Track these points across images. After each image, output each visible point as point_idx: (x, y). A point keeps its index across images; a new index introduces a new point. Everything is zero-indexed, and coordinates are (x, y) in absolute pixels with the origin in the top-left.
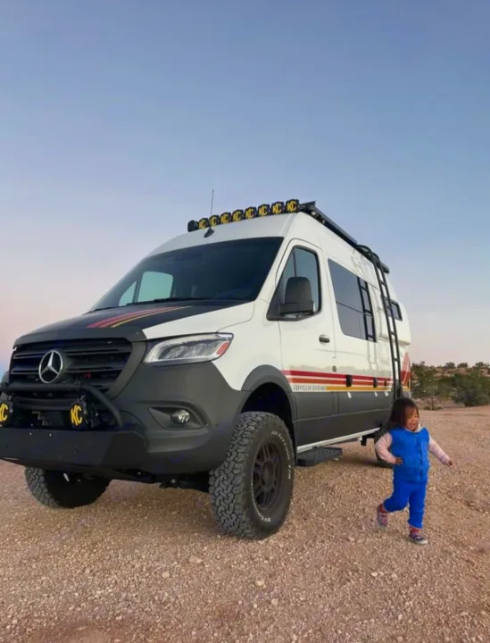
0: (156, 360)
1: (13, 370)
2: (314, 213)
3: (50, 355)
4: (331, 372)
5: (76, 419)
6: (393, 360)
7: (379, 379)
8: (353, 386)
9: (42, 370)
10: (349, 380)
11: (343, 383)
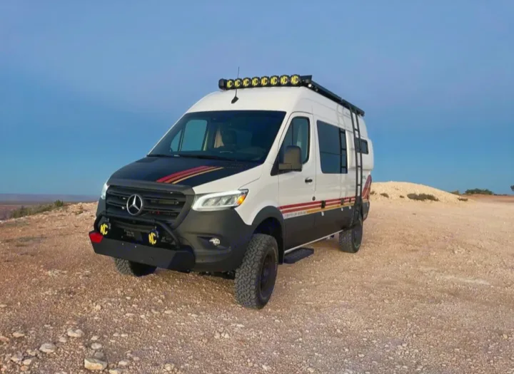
0: (200, 206)
1: (108, 201)
2: (310, 86)
3: (134, 197)
4: (312, 201)
5: (152, 240)
6: (357, 185)
7: (345, 199)
8: (326, 207)
9: (129, 206)
10: (323, 204)
11: (319, 206)
